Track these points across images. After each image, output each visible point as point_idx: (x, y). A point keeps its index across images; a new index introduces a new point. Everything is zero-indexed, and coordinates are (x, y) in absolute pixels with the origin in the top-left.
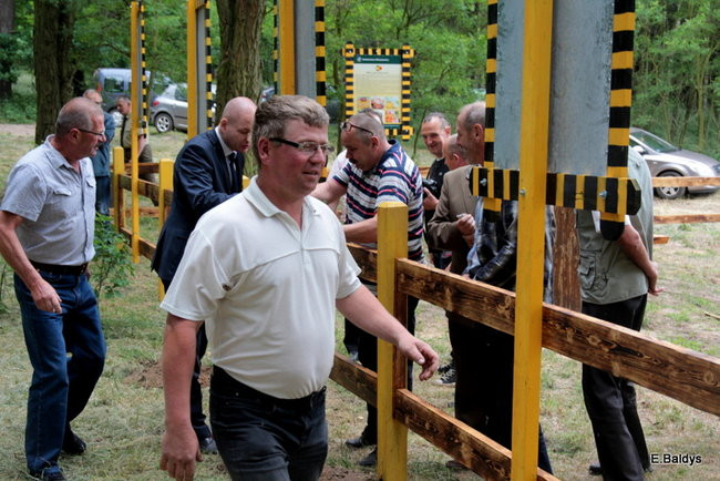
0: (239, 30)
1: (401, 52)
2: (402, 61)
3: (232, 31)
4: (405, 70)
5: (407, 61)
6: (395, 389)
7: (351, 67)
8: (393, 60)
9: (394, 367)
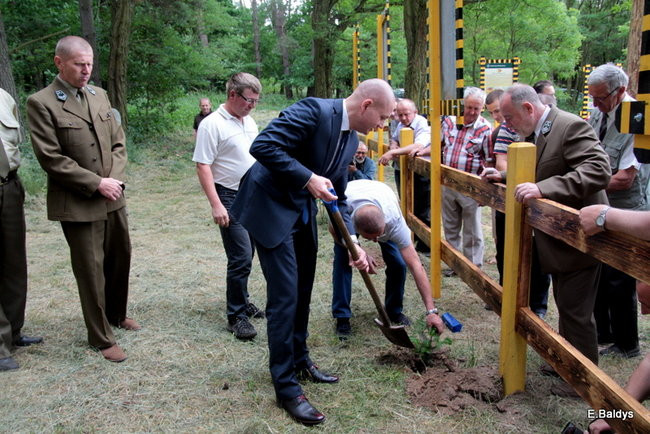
0: (418, 48)
1: (513, 61)
2: (513, 66)
3: (414, 49)
4: (515, 71)
5: (516, 66)
6: (518, 307)
7: (483, 71)
8: (508, 66)
9: (518, 288)
